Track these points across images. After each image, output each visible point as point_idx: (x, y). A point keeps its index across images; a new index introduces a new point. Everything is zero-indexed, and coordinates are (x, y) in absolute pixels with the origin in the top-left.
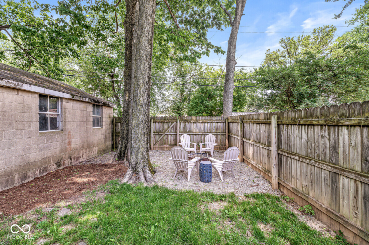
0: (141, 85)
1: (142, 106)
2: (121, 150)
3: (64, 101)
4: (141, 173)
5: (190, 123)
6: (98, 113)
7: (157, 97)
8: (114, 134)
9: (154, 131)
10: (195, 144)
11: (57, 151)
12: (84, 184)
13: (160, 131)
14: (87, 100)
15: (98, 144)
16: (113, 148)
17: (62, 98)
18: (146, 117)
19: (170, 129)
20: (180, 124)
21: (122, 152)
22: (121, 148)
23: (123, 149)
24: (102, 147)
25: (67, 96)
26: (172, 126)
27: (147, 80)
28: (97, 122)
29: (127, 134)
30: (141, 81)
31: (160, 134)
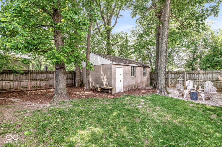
0: (163, 61)
1: (163, 68)
2: (154, 85)
3: (136, 67)
4: (163, 92)
5: (194, 74)
6: (145, 70)
7: (175, 58)
8: (151, 79)
9: (171, 78)
10: (196, 86)
11: (134, 83)
12: (144, 92)
13: (174, 78)
14: (142, 66)
15: (145, 82)
16: (150, 85)
17: (135, 66)
18: (165, 72)
19: (180, 78)
20: (187, 75)
21: (155, 86)
22: (155, 84)
23: (155, 85)
24: (146, 84)
25: (137, 65)
26: (181, 76)
27: (165, 59)
28: (145, 74)
29: (157, 78)
30: (163, 59)
31: (174, 79)
